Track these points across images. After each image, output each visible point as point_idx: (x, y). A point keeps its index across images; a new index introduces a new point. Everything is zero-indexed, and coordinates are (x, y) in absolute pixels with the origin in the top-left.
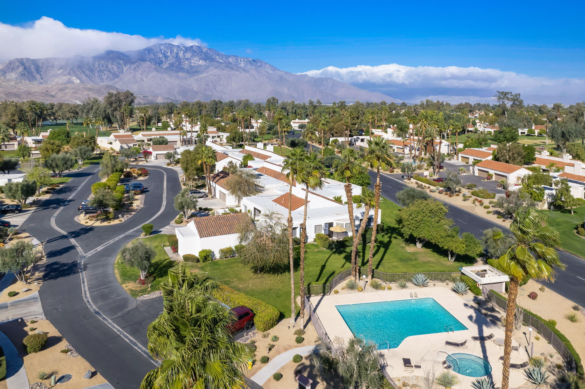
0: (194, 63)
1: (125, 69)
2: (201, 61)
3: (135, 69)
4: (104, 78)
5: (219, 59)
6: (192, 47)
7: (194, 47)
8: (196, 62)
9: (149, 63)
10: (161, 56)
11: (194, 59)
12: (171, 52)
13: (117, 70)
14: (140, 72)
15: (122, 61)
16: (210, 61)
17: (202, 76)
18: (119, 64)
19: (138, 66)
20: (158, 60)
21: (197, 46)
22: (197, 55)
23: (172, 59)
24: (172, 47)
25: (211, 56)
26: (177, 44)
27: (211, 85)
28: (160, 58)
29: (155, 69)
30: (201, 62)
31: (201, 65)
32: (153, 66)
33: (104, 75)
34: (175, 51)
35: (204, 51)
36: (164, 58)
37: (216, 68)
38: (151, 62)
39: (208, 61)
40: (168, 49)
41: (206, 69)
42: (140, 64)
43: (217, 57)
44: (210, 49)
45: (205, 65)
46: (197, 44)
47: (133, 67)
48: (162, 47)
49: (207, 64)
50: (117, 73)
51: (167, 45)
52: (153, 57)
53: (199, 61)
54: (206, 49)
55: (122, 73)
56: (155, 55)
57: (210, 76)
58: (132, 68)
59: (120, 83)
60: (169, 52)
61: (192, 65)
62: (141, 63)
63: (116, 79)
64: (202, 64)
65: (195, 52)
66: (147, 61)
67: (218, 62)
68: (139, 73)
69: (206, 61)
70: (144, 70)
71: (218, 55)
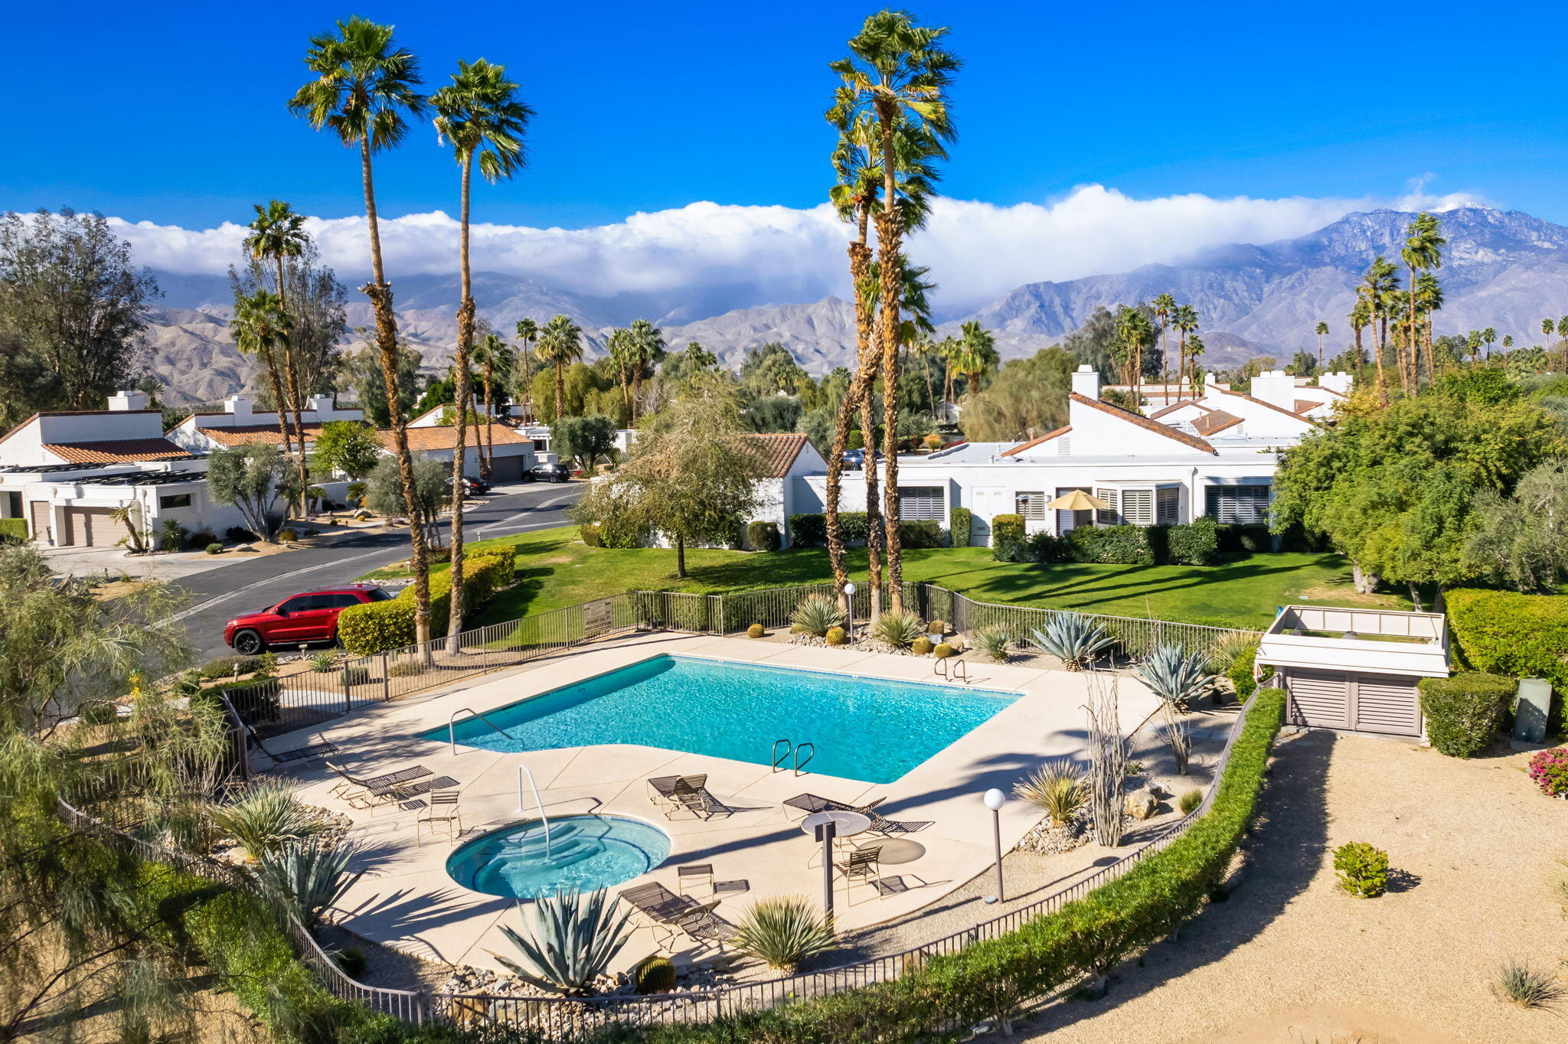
0: (1461, 259)
1: (1265, 290)
2: (1481, 252)
3: (1292, 287)
4: (1214, 316)
5: (1539, 239)
6: (1453, 213)
7: (1460, 214)
8: (1466, 256)
9: (1329, 269)
10: (1363, 247)
11: (1462, 248)
12: (1392, 234)
13: (1246, 294)
14: (1305, 295)
15: (1258, 271)
16: (1510, 249)
17: (1483, 294)
18: (1251, 277)
19: (1300, 279)
20: (1356, 261)
21: (1471, 210)
22: (1469, 235)
23: (1396, 252)
24: (1394, 220)
25: (1515, 235)
26: (1409, 210)
27: (1511, 320)
28: (1361, 252)
29: (1346, 284)
30: (1483, 255)
31: (1482, 264)
32: (1342, 278)
33: (1215, 308)
34: (1403, 231)
35: (1491, 220)
36: (1372, 252)
37: (1529, 266)
38: (1337, 267)
39: (1502, 251)
40: (1384, 226)
41: (1497, 273)
42: (1306, 274)
43: (1534, 235)
44: (1509, 213)
45: (1495, 262)
46: (1469, 205)
47: (1287, 281)
48: (1368, 222)
49: (1499, 259)
50: (1247, 302)
51: (1382, 216)
52: (1343, 252)
53: (1476, 253)
54: (1497, 215)
55: (1260, 301)
56: (1346, 246)
57: (1509, 294)
58: (1284, 286)
59: (1254, 328)
60: (1387, 233)
61: (1455, 264)
62: (1309, 270)
63: (1245, 318)
64: (1486, 260)
65: (1465, 227)
66: (1325, 264)
67: (1534, 249)
68: (1304, 299)
69: (1496, 249)
70: (1317, 289)
71: (1538, 229)
